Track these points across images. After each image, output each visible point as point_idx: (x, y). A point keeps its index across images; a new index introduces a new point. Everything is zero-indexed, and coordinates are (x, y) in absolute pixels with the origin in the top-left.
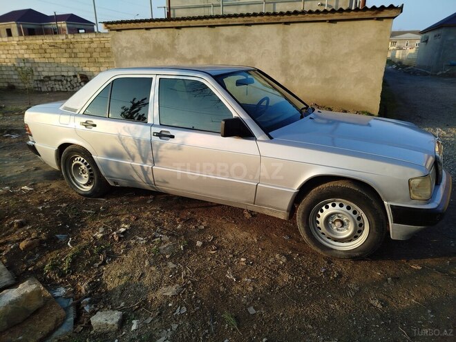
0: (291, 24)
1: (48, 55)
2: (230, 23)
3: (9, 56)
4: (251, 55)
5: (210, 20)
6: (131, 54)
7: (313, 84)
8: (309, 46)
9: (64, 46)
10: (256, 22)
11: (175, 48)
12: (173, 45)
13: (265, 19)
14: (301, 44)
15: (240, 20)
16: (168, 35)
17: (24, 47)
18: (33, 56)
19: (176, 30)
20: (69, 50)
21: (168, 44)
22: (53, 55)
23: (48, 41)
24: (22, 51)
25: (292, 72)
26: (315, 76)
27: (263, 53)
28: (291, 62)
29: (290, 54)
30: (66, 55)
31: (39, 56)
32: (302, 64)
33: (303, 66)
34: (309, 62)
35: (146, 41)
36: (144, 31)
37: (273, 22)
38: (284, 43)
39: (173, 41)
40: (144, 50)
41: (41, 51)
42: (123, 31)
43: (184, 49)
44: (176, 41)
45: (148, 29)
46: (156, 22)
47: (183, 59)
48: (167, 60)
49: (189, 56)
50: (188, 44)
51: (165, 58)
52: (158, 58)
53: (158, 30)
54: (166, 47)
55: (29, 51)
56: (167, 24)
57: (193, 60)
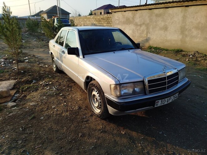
0: (190, 7)
1: (100, 23)
2: (158, 7)
3: (90, 23)
4: (166, 23)
5: (149, 6)
6: (118, 22)
7: (198, 40)
8: (198, 19)
9: (106, 19)
10: (170, 6)
11: (134, 20)
12: (133, 18)
13: (175, 4)
14: (194, 18)
15: (163, 6)
16: (132, 14)
17: (94, 19)
18: (96, 23)
19: (135, 11)
20: (107, 21)
21: (132, 18)
22: (102, 23)
23: (101, 17)
24: (93, 21)
25: (187, 33)
26: (199, 36)
27: (173, 22)
28: (187, 27)
29: (187, 23)
30: (106, 23)
31: (98, 23)
32: (192, 28)
33: (193, 30)
34: (197, 28)
35: (124, 16)
36: (124, 12)
37: (179, 6)
38: (184, 17)
39: (134, 16)
40: (123, 20)
41: (99, 21)
42: (117, 12)
43: (138, 20)
44: (135, 16)
45: (125, 11)
46: (128, 8)
47: (136, 25)
48: (130, 25)
49: (139, 24)
50: (139, 18)
51: (130, 24)
52: (127, 24)
53: (129, 12)
54: (131, 19)
55: (96, 21)
56: (132, 9)
57: (141, 25)
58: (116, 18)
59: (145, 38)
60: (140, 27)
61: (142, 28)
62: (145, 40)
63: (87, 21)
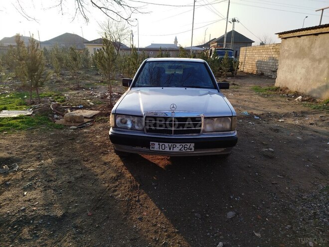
3: (267, 56)
6: (287, 55)
11: (311, 51)
12: (310, 48)
16: (310, 41)
17: (275, 50)
19: (315, 36)
21: (308, 48)
24: (273, 53)
35: (296, 44)
36: (297, 38)
39: (311, 45)
40: (294, 52)
42: (288, 39)
43: (316, 52)
44: (313, 45)
45: (299, 36)
46: (303, 32)
47: (313, 60)
48: (304, 60)
49: (318, 57)
50: (320, 47)
51: (304, 58)
52: (300, 58)
53: (305, 37)
54: (306, 49)
55: (276, 53)
56: (309, 32)
57: (320, 61)
58: (286, 48)
59: (325, 84)
60: (319, 64)
61: (321, 66)
62: (324, 86)
63: (264, 53)
